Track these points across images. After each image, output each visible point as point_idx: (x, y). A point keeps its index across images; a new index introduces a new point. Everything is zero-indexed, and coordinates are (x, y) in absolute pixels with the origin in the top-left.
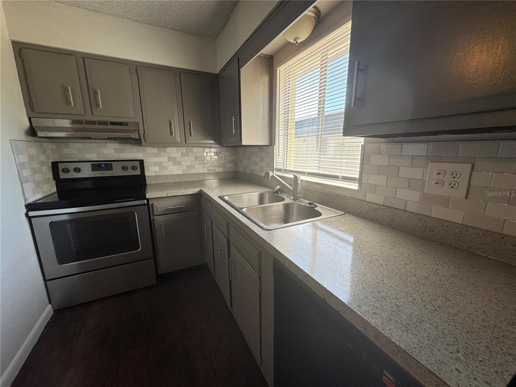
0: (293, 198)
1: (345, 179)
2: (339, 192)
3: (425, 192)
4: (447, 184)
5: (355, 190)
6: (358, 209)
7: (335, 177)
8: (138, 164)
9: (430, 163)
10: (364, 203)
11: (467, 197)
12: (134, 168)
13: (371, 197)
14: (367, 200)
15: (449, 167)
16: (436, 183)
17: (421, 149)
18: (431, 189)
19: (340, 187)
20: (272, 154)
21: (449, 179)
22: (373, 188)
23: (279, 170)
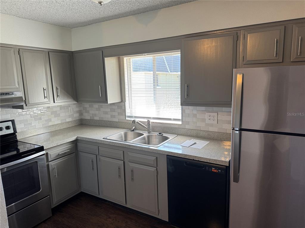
0: (147, 132)
1: (175, 120)
2: (172, 126)
3: (206, 123)
4: (212, 119)
5: (180, 124)
6: (183, 132)
7: (170, 119)
8: (10, 124)
9: (206, 113)
10: (186, 129)
11: (217, 123)
12: (8, 128)
13: (187, 127)
14: (186, 128)
15: (212, 114)
16: (209, 120)
17: (203, 108)
18: (208, 121)
19: (173, 124)
20: (123, 107)
21: (212, 118)
22: (188, 123)
23: (129, 117)
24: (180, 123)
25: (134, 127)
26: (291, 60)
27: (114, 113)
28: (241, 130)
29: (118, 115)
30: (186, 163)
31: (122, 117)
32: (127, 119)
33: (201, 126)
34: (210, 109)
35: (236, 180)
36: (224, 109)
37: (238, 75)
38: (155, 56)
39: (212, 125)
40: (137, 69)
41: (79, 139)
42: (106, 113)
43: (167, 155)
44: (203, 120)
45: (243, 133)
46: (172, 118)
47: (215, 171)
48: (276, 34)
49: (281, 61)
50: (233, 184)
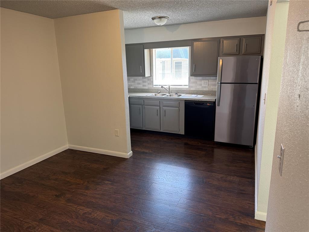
0: (168, 93)
7: (181, 85)
9: (202, 81)
11: (208, 86)
13: (191, 89)
15: (205, 81)
17: (201, 78)
18: (203, 85)
19: (183, 88)
20: (152, 79)
21: (205, 83)
22: (192, 87)
23: (155, 85)
24: (187, 87)
25: (159, 91)
26: (243, 53)
27: (145, 84)
28: (221, 83)
29: (148, 84)
30: (195, 103)
31: (150, 86)
32: (154, 87)
33: (199, 88)
34: (205, 78)
35: (219, 105)
36: (212, 78)
37: (220, 60)
38: (172, 49)
39: (205, 87)
40: (160, 56)
41: (131, 97)
42: (139, 84)
43: (185, 100)
44: (201, 85)
45: (222, 84)
46: (183, 85)
47: (210, 105)
48: (236, 42)
49: (238, 54)
50: (217, 107)
